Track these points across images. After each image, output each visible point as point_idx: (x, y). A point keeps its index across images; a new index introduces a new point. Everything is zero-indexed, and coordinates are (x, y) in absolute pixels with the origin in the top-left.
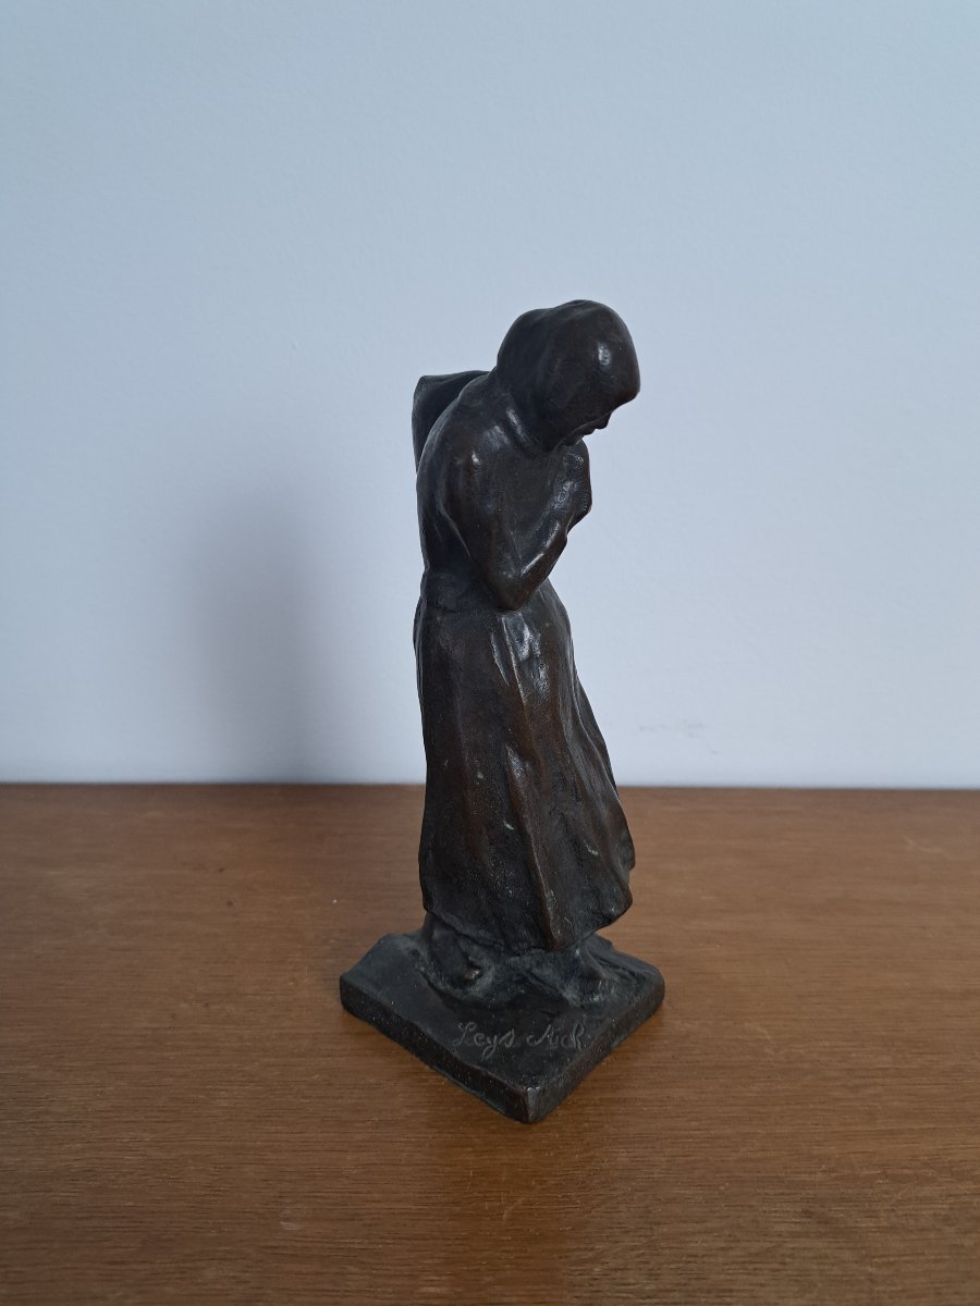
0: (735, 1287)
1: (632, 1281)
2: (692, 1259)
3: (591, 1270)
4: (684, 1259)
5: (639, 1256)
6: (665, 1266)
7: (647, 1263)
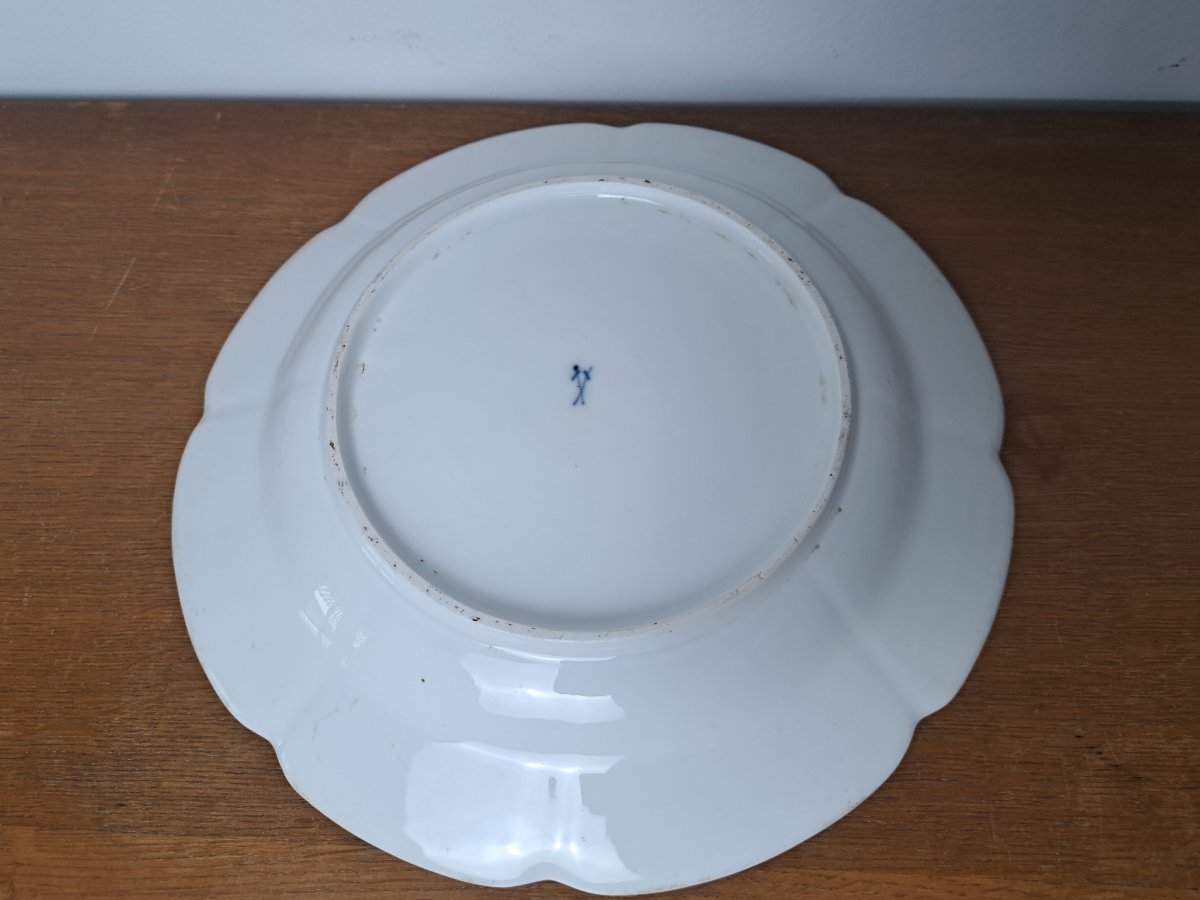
0: (204, 735)
1: (137, 728)
2: (184, 711)
3: (113, 719)
4: (180, 711)
5: (148, 709)
6: (164, 717)
7: (152, 713)
